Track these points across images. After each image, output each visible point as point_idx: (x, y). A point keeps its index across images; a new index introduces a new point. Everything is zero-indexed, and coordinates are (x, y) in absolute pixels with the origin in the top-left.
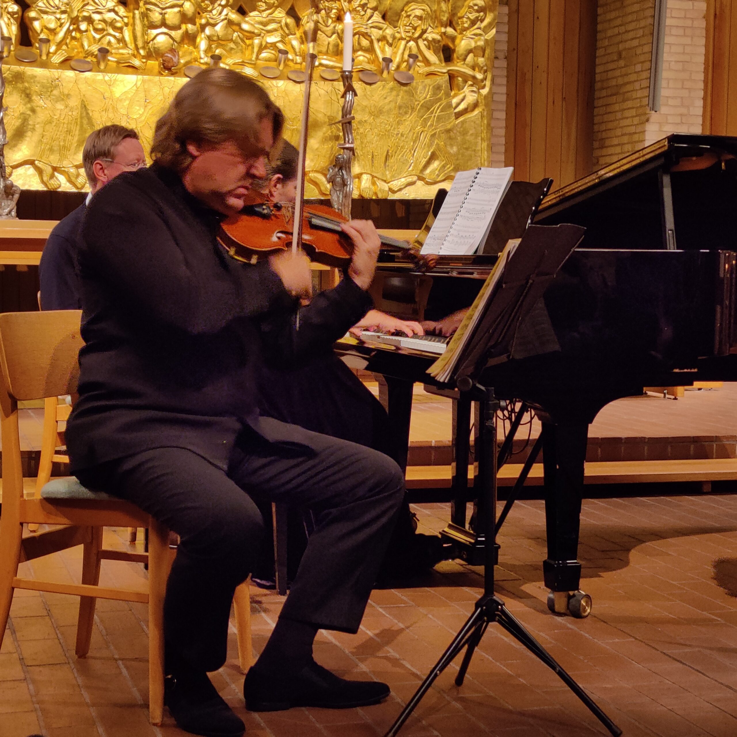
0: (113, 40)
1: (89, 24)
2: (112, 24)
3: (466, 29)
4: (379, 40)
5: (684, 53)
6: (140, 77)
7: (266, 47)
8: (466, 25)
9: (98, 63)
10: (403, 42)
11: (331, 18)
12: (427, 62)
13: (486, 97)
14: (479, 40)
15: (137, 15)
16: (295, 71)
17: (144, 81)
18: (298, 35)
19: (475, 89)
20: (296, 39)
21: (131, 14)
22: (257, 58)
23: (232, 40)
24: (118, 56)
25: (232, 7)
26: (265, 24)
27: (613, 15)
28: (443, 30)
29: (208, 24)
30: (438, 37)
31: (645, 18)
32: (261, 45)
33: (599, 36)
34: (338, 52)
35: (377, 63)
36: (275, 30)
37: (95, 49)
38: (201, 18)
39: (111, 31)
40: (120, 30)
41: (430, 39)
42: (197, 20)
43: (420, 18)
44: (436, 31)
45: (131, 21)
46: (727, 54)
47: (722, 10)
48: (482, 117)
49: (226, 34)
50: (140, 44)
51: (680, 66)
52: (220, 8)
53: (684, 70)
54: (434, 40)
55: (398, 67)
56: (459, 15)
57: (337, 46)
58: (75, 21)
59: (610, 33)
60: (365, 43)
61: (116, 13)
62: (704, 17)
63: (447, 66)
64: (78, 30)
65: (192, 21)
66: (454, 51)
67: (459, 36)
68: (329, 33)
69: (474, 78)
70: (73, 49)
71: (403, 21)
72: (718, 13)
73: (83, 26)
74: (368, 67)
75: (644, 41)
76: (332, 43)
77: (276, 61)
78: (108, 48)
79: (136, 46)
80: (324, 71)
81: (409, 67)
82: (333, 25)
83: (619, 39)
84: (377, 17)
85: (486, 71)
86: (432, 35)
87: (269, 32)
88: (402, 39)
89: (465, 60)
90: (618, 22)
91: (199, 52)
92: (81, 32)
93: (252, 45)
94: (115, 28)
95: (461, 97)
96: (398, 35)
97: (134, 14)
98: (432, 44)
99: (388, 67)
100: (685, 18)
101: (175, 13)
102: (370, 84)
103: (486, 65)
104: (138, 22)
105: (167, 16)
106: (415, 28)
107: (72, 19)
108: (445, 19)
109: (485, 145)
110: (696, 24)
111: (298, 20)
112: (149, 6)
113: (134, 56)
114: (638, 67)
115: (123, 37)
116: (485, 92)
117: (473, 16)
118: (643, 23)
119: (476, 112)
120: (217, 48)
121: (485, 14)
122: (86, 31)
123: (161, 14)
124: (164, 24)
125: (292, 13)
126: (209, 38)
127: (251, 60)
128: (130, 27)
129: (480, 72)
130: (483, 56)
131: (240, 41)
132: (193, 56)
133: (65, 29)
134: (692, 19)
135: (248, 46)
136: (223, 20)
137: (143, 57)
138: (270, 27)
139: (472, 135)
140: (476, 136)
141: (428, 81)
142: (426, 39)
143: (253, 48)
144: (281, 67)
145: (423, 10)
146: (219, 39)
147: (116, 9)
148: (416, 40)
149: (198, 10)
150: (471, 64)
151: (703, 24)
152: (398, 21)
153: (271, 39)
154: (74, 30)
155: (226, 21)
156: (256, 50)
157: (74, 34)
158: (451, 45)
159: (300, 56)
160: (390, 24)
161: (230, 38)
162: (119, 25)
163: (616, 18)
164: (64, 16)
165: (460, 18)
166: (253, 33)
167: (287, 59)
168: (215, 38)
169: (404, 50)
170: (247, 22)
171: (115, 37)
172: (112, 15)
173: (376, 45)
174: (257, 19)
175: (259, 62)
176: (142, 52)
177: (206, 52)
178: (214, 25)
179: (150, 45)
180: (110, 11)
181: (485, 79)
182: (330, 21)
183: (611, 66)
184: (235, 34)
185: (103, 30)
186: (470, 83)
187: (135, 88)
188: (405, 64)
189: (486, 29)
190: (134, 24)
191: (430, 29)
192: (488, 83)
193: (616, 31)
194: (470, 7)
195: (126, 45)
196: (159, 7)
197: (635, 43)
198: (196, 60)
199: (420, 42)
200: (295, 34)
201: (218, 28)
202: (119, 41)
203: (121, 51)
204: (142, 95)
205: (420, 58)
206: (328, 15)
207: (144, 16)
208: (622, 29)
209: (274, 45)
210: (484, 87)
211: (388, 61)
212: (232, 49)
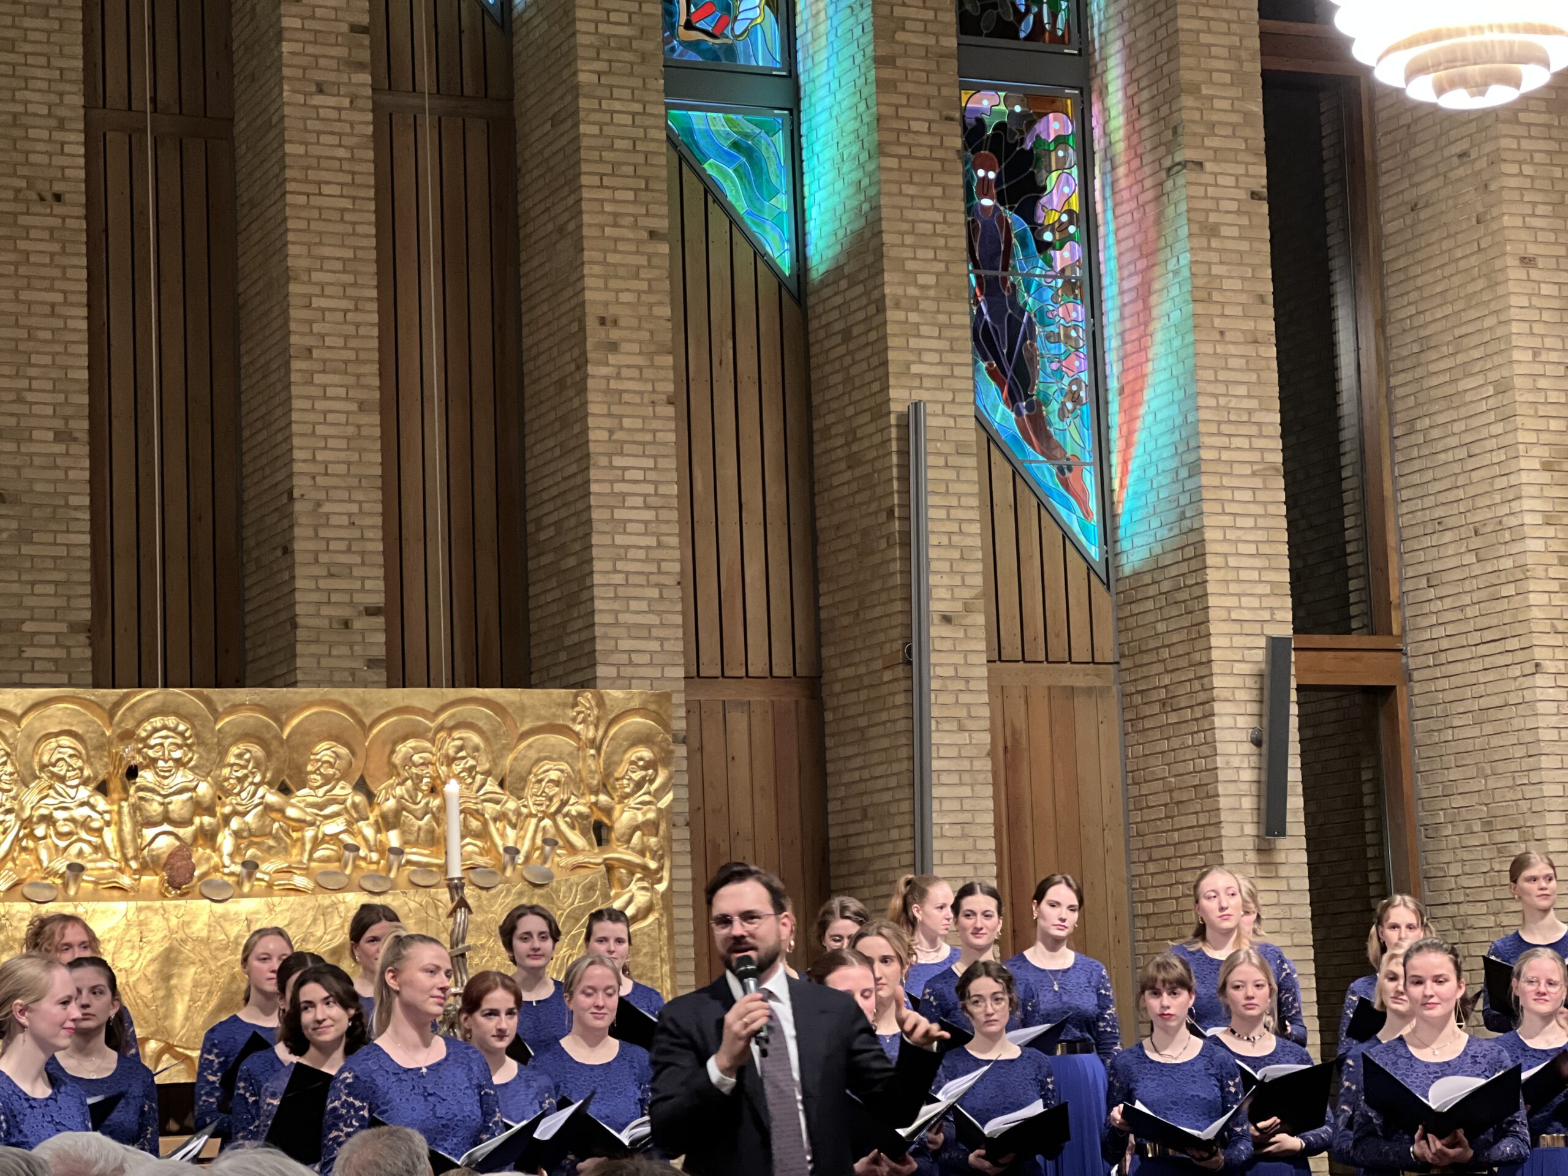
0: (87, 849)
1: (48, 827)
2: (84, 824)
3: (628, 796)
4: (495, 820)
5: (962, 810)
6: (132, 905)
7: (323, 841)
8: (628, 790)
9: (66, 886)
10: (534, 821)
11: (422, 791)
12: (572, 849)
13: (663, 895)
14: (649, 810)
15: (126, 810)
16: (371, 876)
17: (139, 910)
18: (372, 819)
19: (645, 884)
20: (369, 825)
21: (115, 808)
22: (311, 859)
23: (270, 834)
24: (95, 873)
25: (270, 784)
26: (321, 807)
27: (849, 751)
28: (593, 799)
29: (235, 813)
30: (584, 809)
31: (899, 760)
32: (316, 837)
33: (830, 781)
34: (435, 840)
35: (494, 853)
36: (337, 814)
37: (61, 866)
38: (224, 805)
39: (83, 834)
40: (99, 831)
41: (574, 813)
42: (218, 809)
43: (557, 783)
44: (582, 801)
45: (116, 817)
46: (1028, 807)
47: (1016, 740)
48: (660, 925)
49: (263, 826)
50: (130, 852)
51: (957, 831)
52: (253, 788)
53: (964, 836)
54: (580, 815)
55: (527, 858)
56: (617, 775)
57: (431, 831)
58: (27, 823)
59: (846, 778)
60: (475, 824)
61: (93, 807)
62: (988, 755)
63: (602, 852)
64: (31, 835)
65: (210, 811)
66: (610, 829)
67: (618, 807)
68: (419, 814)
69: (645, 868)
70: (24, 867)
71: (531, 789)
72: (1009, 745)
73: (40, 831)
74: (480, 860)
75: (900, 795)
76: (424, 828)
77: (339, 860)
78: (79, 861)
79: (124, 855)
80: (414, 872)
81: (545, 859)
82: (424, 802)
83: (862, 787)
84: (491, 786)
85: (662, 857)
86: (578, 807)
87: (326, 817)
88: (531, 815)
89: (629, 841)
90: (858, 762)
91: (221, 857)
92: (37, 839)
93: (302, 840)
94: (90, 830)
95: (625, 898)
96: (524, 810)
97: (120, 807)
98: (577, 821)
99: (513, 859)
100: (960, 757)
101: (184, 802)
102: (488, 889)
103: (661, 848)
104: (126, 819)
105: (171, 807)
106: (550, 799)
107: (23, 821)
108: (595, 782)
109: (666, 968)
110: (978, 765)
111: (370, 796)
112: (141, 794)
113: (120, 870)
114: (895, 834)
115: (103, 842)
116: (661, 887)
117: (637, 776)
118: (896, 767)
119: (651, 919)
120: (248, 847)
121: (656, 771)
122: (44, 838)
123: (162, 804)
124: (166, 818)
125: (361, 786)
126: (237, 834)
127: (301, 862)
128: (113, 827)
129: (653, 858)
130: (656, 835)
131: (282, 834)
132: (212, 863)
133: (11, 836)
134: (971, 759)
135: (297, 840)
136: (257, 806)
137: (135, 872)
138: (328, 811)
139: (646, 954)
140: (653, 955)
141: (574, 878)
142: (567, 815)
143: (304, 844)
144: (348, 871)
145: (562, 771)
146: (251, 834)
147: (92, 800)
148: (553, 816)
149: (219, 793)
150: (638, 847)
151: (987, 764)
152: (523, 789)
153: (331, 828)
154: (25, 836)
155: (260, 808)
156: (308, 847)
157: (24, 843)
158: (606, 821)
159: (377, 851)
160: (512, 793)
161: (268, 830)
162: (95, 825)
163: (856, 755)
164: (11, 817)
165: (617, 779)
166: (304, 821)
167: (357, 858)
168: (245, 834)
169: (536, 832)
170: (293, 806)
171: (89, 843)
172: (86, 811)
173: (492, 829)
174: (310, 799)
175: (313, 864)
176: (134, 865)
177: (231, 856)
178: (243, 814)
179: (145, 852)
180: (82, 804)
181: (661, 868)
182: (420, 795)
183: (852, 829)
184: (276, 825)
185: (70, 834)
186: (638, 875)
187: (124, 921)
188: (537, 853)
189: (658, 794)
190: (120, 823)
191: (573, 799)
192: (666, 874)
193: (856, 776)
194: (633, 763)
195: (107, 855)
196: (159, 794)
197: (887, 796)
198: (216, 869)
199: (560, 820)
200: (367, 819)
201: (249, 818)
202: (96, 849)
203: (100, 865)
204: (134, 931)
205: (561, 843)
206: (417, 788)
207: (136, 808)
208: (866, 774)
209: (335, 837)
210: (660, 881)
211: (513, 851)
212: (271, 848)
